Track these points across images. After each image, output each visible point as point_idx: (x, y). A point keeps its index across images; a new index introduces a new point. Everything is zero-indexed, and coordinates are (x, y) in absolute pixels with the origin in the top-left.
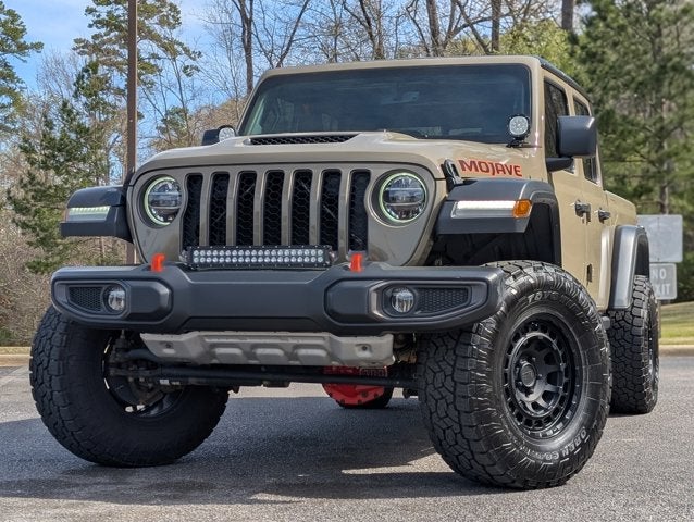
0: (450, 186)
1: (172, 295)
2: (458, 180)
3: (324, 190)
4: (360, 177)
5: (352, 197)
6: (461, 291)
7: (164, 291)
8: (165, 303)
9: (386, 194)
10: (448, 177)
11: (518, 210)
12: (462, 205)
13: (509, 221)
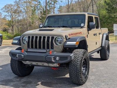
0: (66, 39)
1: (24, 56)
2: (68, 38)
3: (47, 40)
4: (53, 38)
5: (51, 41)
6: (66, 58)
7: (23, 56)
8: (23, 58)
9: (57, 40)
10: (66, 38)
11: (76, 43)
12: (68, 43)
13: (75, 45)
